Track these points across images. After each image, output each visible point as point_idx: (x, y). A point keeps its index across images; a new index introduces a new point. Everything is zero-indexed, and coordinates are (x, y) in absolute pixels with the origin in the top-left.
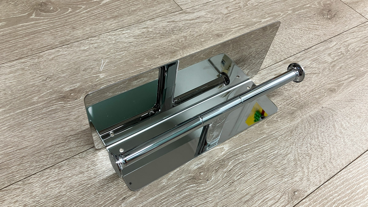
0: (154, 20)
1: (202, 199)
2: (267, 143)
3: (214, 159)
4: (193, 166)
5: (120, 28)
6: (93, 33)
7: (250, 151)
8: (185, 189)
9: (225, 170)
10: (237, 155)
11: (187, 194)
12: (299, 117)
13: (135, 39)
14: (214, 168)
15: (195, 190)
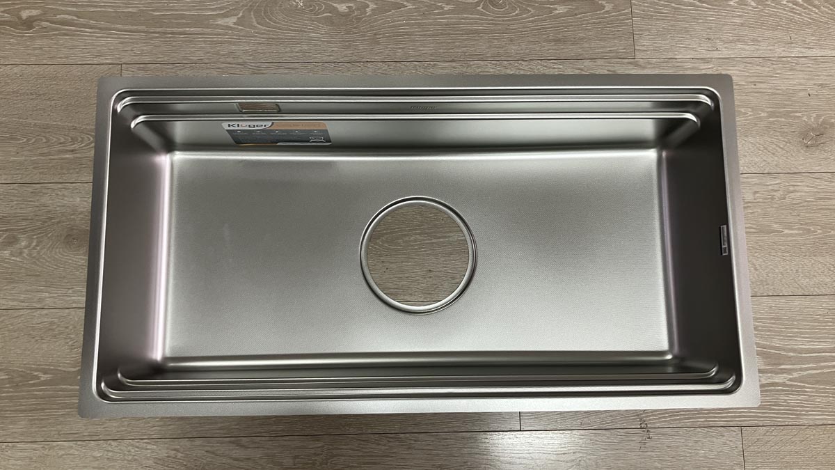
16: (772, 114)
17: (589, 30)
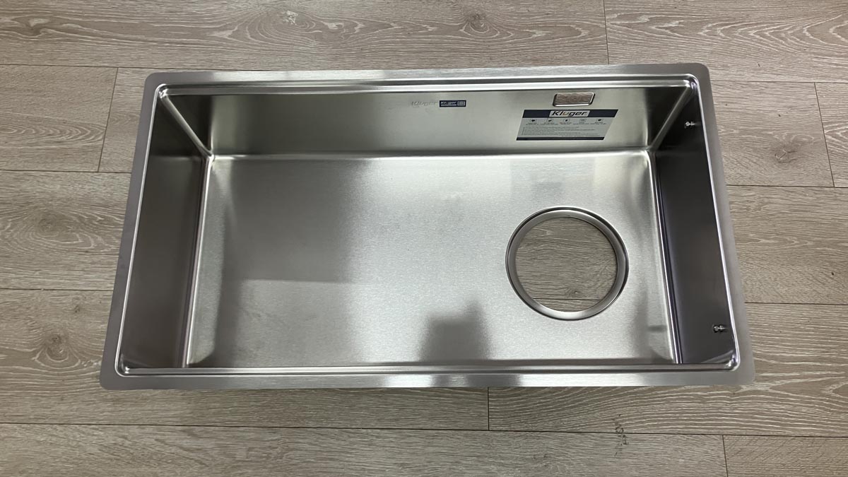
16: (744, 132)
17: (566, 52)
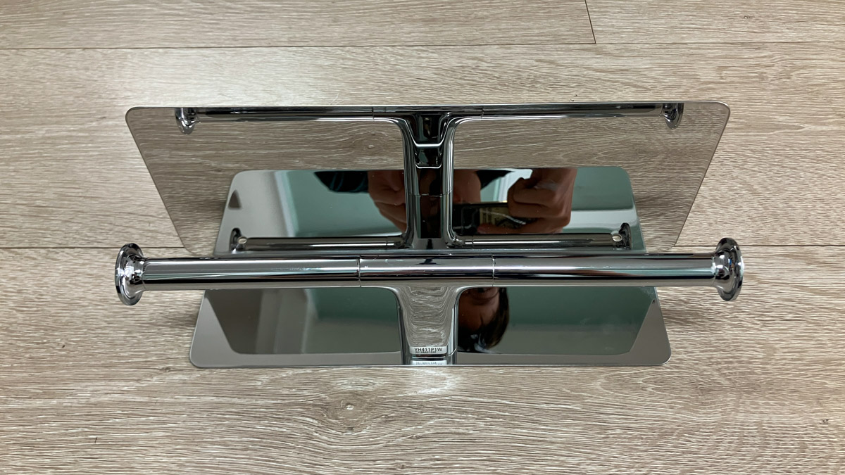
0: (510, 48)
1: (306, 460)
2: (566, 426)
3: (402, 393)
4: (345, 382)
5: (423, 43)
6: (363, 39)
7: (507, 421)
8: (288, 420)
9: (409, 429)
10: (466, 412)
11: (285, 430)
12: (720, 410)
13: (436, 74)
14: (386, 412)
15: (308, 434)
